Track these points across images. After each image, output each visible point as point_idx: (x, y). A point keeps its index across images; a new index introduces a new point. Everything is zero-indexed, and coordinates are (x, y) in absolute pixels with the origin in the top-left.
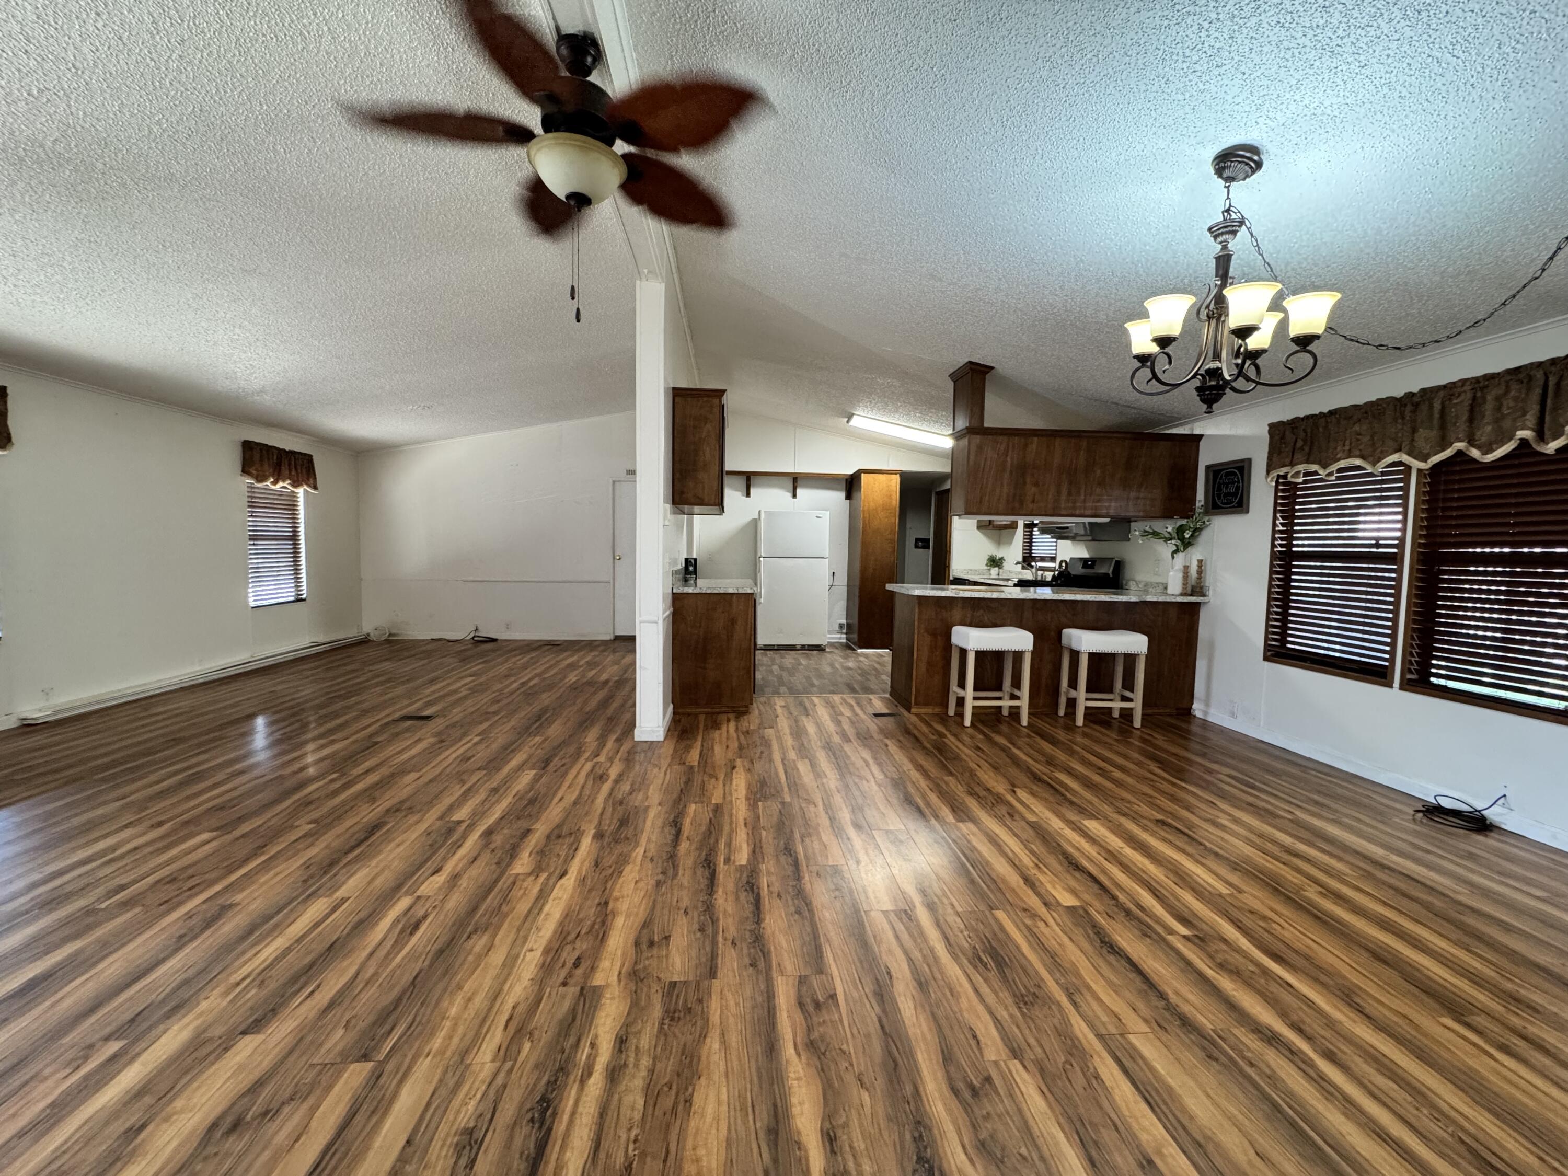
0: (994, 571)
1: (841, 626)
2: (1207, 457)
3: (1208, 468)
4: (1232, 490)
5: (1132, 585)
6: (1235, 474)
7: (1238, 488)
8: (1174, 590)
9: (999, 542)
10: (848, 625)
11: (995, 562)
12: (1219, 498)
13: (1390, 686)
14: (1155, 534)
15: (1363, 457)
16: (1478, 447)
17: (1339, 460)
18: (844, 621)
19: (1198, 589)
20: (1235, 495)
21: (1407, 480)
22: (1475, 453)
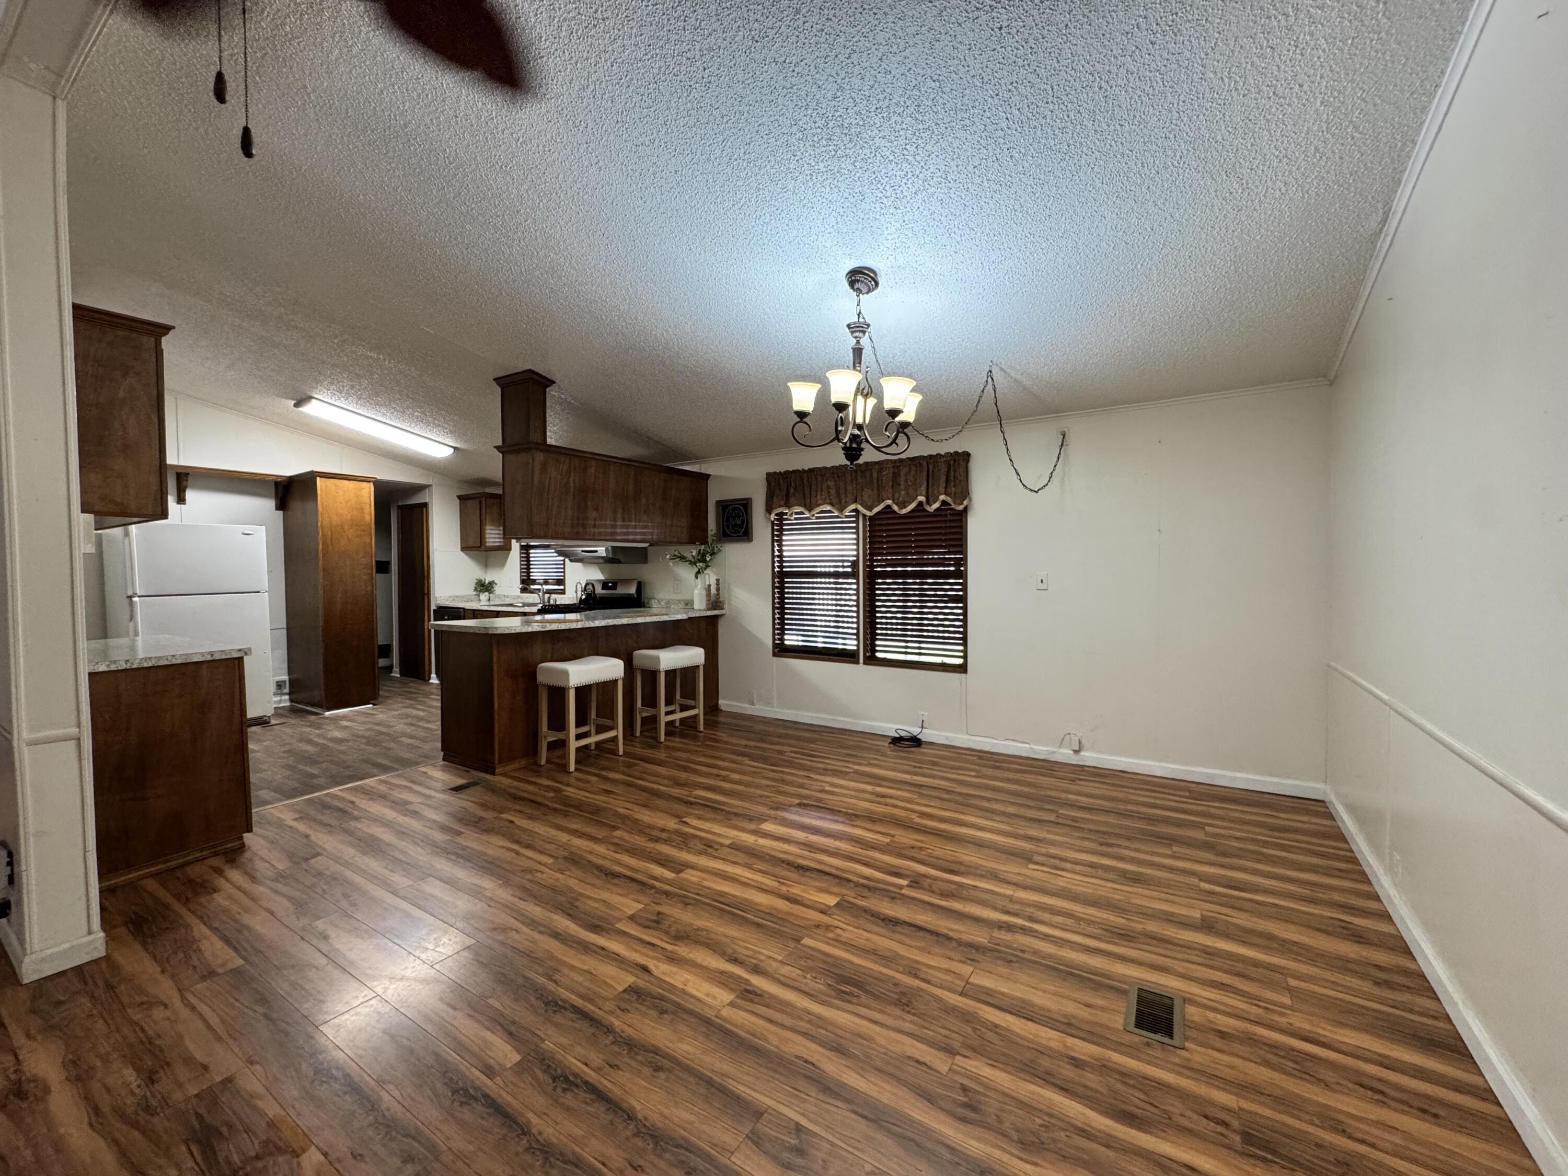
0: (484, 596)
1: (280, 685)
2: (715, 494)
3: (718, 503)
4: (739, 522)
5: (654, 603)
6: (740, 509)
7: (743, 521)
8: (700, 607)
9: (486, 564)
10: (292, 682)
11: (484, 587)
12: (728, 528)
13: (857, 662)
14: (682, 558)
15: (832, 504)
16: (897, 504)
17: (819, 505)
18: (285, 677)
19: (715, 603)
20: (741, 526)
21: (857, 522)
22: (895, 508)
